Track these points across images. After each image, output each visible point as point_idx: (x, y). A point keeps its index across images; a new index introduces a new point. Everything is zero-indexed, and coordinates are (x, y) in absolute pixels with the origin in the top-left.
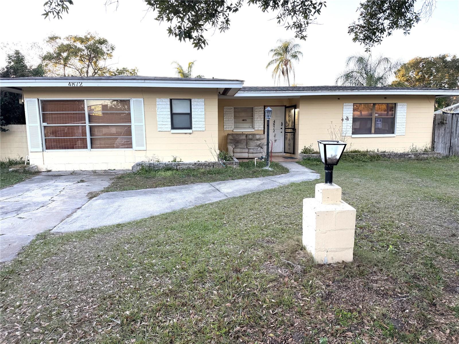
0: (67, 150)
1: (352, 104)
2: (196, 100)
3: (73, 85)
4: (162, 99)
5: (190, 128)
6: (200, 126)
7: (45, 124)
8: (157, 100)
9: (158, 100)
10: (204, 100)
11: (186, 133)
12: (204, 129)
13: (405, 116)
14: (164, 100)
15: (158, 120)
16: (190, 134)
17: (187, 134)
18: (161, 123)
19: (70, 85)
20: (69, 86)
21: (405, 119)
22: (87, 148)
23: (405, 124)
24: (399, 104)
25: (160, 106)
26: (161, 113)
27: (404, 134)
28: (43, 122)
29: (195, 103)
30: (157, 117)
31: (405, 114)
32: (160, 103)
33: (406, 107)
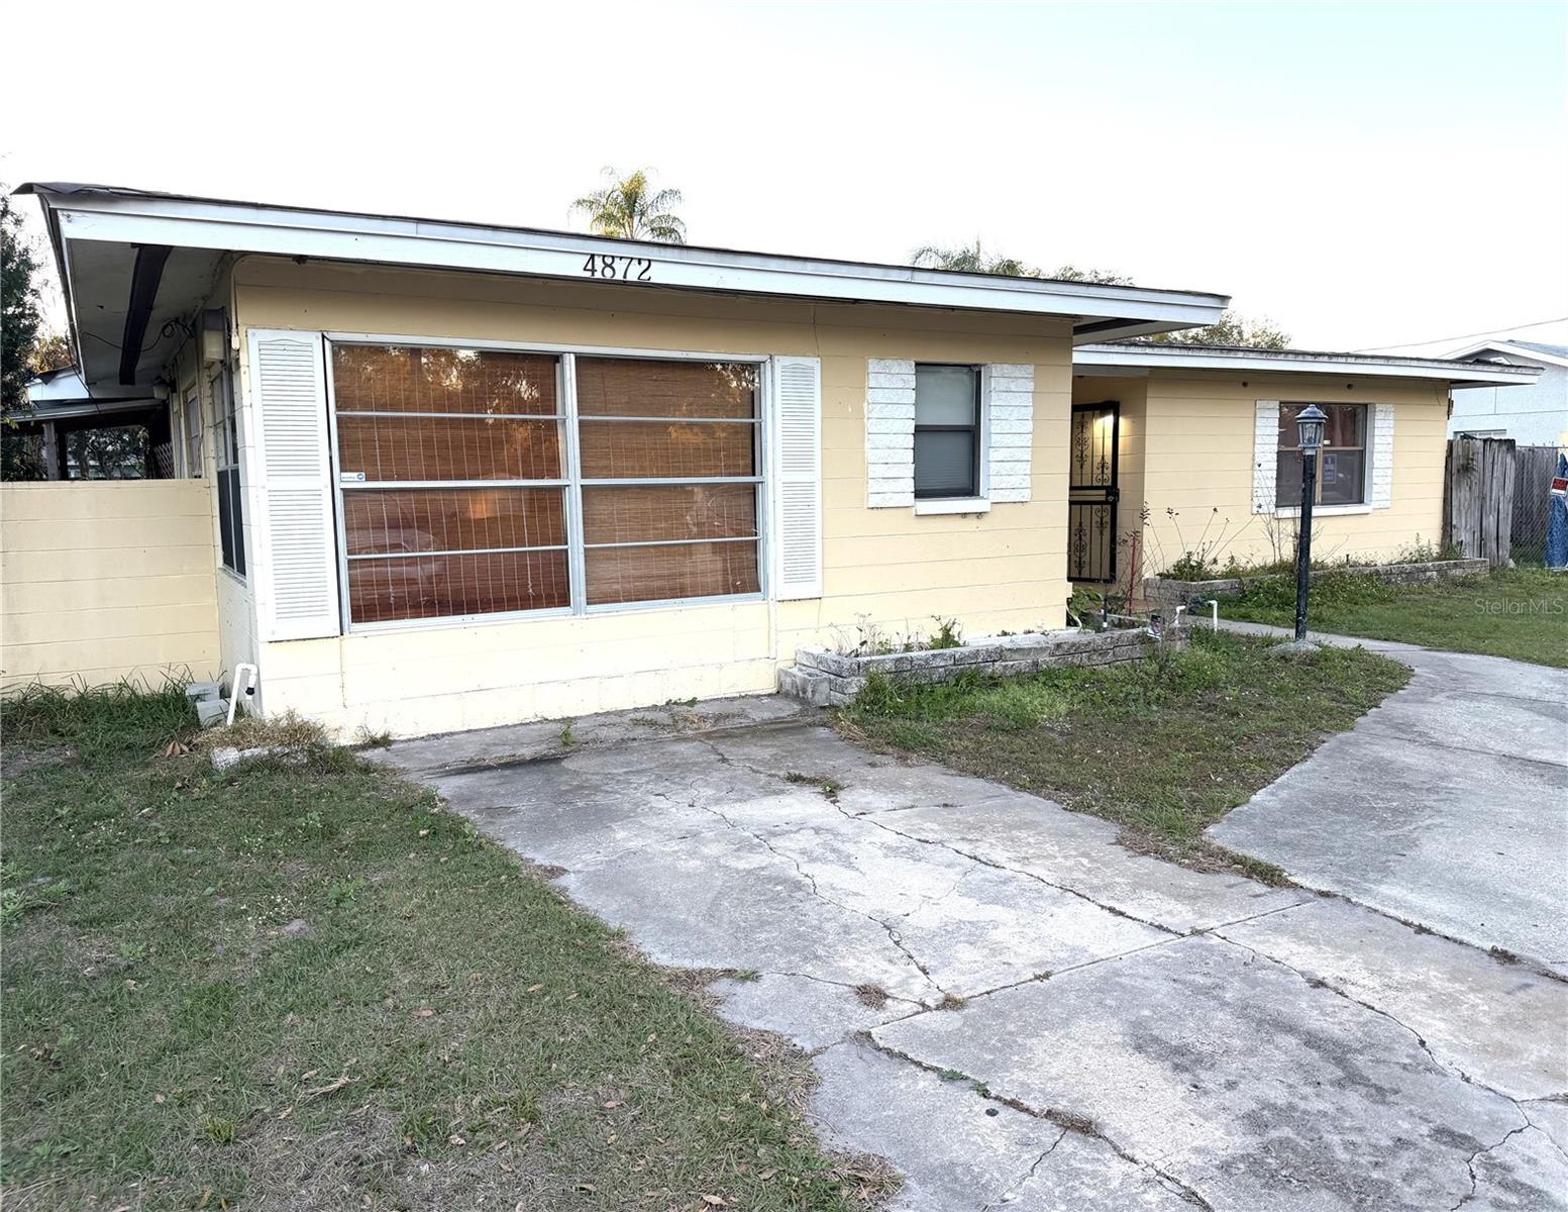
0: (468, 617)
1: (1276, 404)
2: (1007, 369)
3: (608, 273)
4: (888, 362)
5: (971, 491)
6: (1013, 481)
7: (355, 480)
8: (871, 368)
9: (873, 365)
10: (1031, 369)
11: (964, 515)
12: (1025, 495)
13: (1391, 446)
14: (896, 369)
15: (871, 456)
16: (979, 515)
17: (970, 517)
18: (880, 471)
19: (593, 271)
20: (588, 274)
21: (1389, 456)
22: (564, 600)
23: (1390, 472)
24: (1379, 407)
25: (879, 396)
26: (884, 426)
27: (1388, 504)
28: (342, 471)
29: (1003, 384)
30: (867, 445)
31: (1390, 440)
32: (883, 380)
33: (1391, 417)
